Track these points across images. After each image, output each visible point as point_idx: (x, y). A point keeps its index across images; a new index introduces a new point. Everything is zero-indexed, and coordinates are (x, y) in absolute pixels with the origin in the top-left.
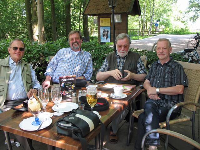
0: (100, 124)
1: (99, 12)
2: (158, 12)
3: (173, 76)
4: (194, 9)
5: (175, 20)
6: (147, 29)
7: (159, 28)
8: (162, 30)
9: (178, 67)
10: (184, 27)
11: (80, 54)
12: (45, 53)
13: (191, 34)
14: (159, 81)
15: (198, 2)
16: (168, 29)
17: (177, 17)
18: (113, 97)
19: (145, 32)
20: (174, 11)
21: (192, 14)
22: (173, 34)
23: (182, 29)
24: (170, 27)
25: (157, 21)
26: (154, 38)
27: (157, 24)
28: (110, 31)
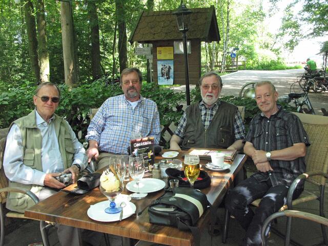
0: (208, 206)
1: (157, 38)
2: (234, 35)
3: (288, 132)
4: (290, 30)
5: (261, 47)
6: (217, 62)
7: (237, 60)
8: (241, 64)
9: (294, 119)
10: (275, 59)
11: (140, 104)
12: (80, 103)
13: (287, 69)
14: (268, 142)
15: (295, 20)
16: (251, 62)
17: (264, 42)
18: (211, 169)
19: (216, 66)
20: (260, 34)
21: (287, 38)
22: (259, 70)
23: (273, 62)
24: (254, 59)
25: (234, 50)
26: (231, 76)
27: (234, 54)
28: (172, 67)
